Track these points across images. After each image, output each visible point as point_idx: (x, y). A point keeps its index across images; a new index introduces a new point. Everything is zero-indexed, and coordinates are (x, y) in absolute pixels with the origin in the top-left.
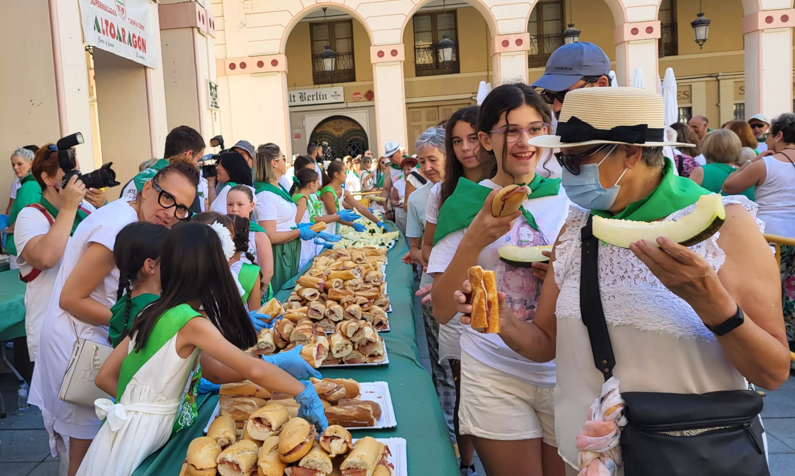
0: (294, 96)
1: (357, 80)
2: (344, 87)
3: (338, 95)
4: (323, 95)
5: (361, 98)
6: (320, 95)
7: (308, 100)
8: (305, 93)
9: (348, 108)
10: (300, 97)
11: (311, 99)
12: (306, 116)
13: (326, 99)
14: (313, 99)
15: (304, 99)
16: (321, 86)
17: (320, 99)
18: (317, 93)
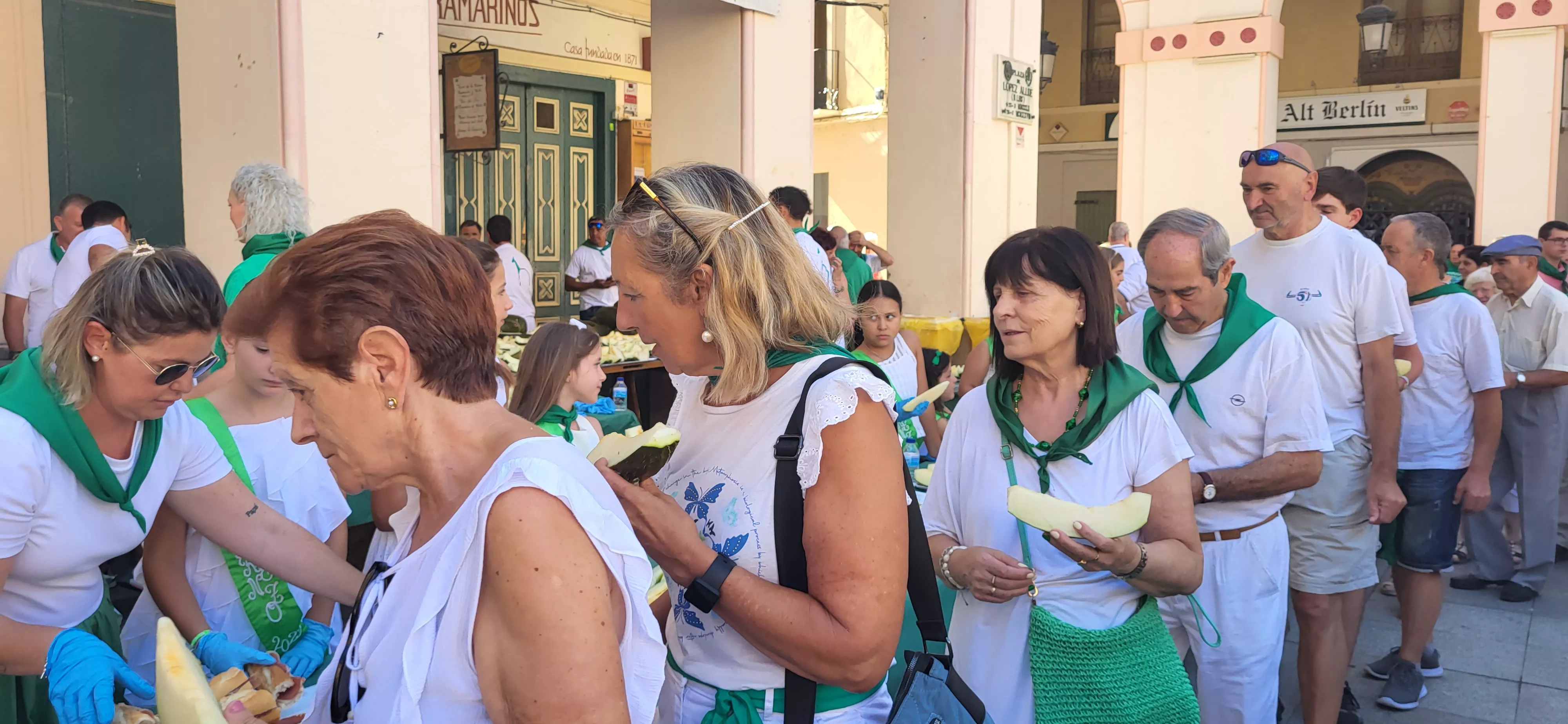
0: (1310, 109)
1: (1462, 76)
2: (1428, 91)
3: (1413, 108)
4: (1377, 107)
5: (1467, 114)
6: (1369, 107)
7: (1342, 117)
8: (1336, 103)
9: (1433, 135)
10: (1325, 111)
11: (1348, 114)
12: (1333, 149)
13: (1383, 115)
14: (1353, 116)
15: (1332, 115)
16: (1375, 87)
17: (1370, 115)
18: (1363, 102)
